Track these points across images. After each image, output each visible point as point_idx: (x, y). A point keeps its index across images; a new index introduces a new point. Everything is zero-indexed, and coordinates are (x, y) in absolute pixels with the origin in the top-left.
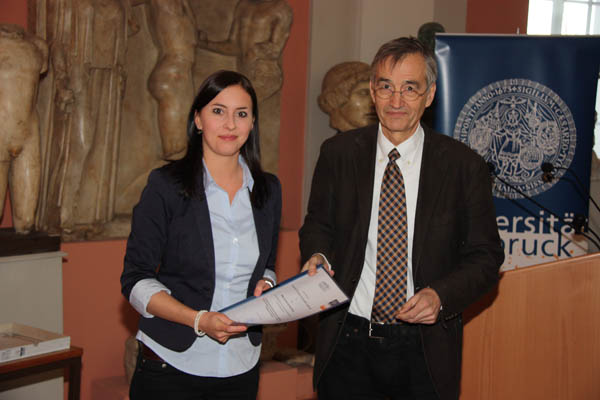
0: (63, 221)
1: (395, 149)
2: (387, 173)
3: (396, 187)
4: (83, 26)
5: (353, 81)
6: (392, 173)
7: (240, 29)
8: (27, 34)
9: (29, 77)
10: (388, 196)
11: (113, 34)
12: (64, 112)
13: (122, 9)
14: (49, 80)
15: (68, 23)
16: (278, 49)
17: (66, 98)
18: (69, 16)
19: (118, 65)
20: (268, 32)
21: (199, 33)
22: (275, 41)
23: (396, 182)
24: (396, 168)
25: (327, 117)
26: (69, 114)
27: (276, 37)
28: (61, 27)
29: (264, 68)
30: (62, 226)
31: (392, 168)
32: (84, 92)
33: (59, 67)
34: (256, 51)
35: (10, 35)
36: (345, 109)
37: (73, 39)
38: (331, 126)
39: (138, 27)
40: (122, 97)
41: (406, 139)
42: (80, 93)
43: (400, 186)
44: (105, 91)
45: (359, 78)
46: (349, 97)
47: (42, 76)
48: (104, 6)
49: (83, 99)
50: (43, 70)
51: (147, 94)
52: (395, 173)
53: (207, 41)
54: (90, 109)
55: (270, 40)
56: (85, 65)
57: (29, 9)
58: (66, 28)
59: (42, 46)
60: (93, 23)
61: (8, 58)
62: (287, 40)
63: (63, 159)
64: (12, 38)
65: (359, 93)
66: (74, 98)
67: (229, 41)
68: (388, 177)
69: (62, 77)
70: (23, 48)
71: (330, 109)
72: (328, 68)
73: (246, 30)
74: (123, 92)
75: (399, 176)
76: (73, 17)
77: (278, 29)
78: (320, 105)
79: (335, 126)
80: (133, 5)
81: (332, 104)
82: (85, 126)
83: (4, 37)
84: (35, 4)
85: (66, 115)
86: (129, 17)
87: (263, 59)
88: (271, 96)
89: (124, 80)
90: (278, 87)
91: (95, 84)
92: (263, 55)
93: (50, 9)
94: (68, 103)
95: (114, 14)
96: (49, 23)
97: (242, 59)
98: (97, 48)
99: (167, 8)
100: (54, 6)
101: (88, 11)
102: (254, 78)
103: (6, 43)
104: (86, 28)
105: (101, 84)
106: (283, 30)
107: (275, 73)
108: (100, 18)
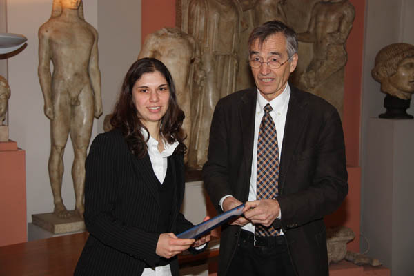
0: (198, 160)
1: (268, 104)
2: (263, 122)
3: (270, 132)
4: (212, 26)
7: (316, 24)
9: (185, 62)
10: (264, 139)
11: (231, 31)
12: (199, 86)
13: (237, 14)
15: (203, 24)
16: (345, 37)
17: (201, 76)
18: (203, 20)
19: (234, 52)
20: (337, 25)
22: (342, 31)
23: (269, 128)
24: (270, 118)
26: (202, 87)
27: (343, 28)
28: (197, 28)
29: (334, 51)
30: (198, 163)
31: (266, 118)
32: (212, 71)
34: (328, 38)
35: (173, 34)
37: (205, 36)
38: (382, 91)
39: (248, 26)
40: (237, 75)
41: (277, 96)
42: (209, 73)
43: (273, 132)
44: (225, 71)
45: (405, 55)
46: (397, 69)
48: (226, 12)
49: (211, 76)
50: (193, 58)
52: (269, 122)
54: (216, 82)
55: (339, 30)
56: (213, 53)
57: (177, 17)
58: (201, 28)
60: (219, 24)
61: (172, 50)
62: (351, 29)
63: (198, 117)
64: (175, 36)
65: (405, 66)
66: (206, 76)
67: (308, 32)
68: (264, 125)
69: (198, 62)
70: (181, 43)
71: (381, 79)
73: (320, 24)
74: (237, 71)
75: (272, 124)
76: (206, 20)
77: (344, 22)
78: (373, 76)
79: (385, 91)
82: (213, 95)
83: (170, 36)
84: (181, 14)
85: (200, 88)
86: (241, 19)
87: (334, 44)
88: (338, 71)
89: (238, 63)
90: (344, 63)
91: (219, 65)
92: (333, 42)
93: (191, 16)
94: (202, 80)
95: (232, 17)
96: (190, 25)
97: (317, 45)
98: (221, 41)
99: (267, 11)
100: (193, 15)
101: (215, 16)
102: (327, 58)
103: (171, 40)
104: (214, 28)
105: (223, 66)
106: (348, 23)
107: (341, 54)
108: (223, 20)
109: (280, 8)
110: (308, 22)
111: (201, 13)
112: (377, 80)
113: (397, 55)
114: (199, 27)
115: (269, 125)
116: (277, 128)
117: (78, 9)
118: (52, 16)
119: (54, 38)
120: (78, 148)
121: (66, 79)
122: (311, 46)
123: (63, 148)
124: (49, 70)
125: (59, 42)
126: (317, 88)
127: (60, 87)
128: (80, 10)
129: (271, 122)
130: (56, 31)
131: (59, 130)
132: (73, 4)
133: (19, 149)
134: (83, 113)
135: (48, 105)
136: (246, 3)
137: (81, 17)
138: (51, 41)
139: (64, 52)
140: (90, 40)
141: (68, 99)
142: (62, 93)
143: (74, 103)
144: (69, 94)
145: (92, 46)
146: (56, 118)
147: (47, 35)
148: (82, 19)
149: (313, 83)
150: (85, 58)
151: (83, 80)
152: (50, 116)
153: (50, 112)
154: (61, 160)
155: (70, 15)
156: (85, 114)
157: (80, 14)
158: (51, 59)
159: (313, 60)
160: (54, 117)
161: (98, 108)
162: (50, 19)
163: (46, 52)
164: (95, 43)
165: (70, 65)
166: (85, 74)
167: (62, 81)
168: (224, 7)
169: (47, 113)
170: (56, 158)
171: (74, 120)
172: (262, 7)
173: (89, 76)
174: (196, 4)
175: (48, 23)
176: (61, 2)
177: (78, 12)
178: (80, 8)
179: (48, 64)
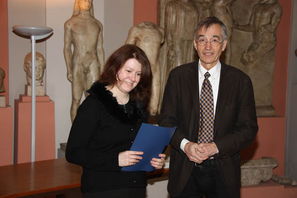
1: (208, 72)
2: (204, 84)
3: (208, 91)
4: (180, 21)
6: (206, 84)
7: (255, 19)
9: (156, 45)
10: (204, 95)
11: (194, 24)
12: (171, 61)
13: (198, 12)
14: (165, 46)
15: (174, 20)
16: (274, 28)
17: (172, 54)
18: (174, 17)
20: (269, 19)
21: (234, 21)
22: (272, 24)
23: (208, 88)
24: (208, 81)
27: (273, 22)
28: (170, 22)
29: (267, 37)
31: (206, 82)
32: (180, 51)
33: (169, 40)
34: (263, 29)
35: (149, 27)
37: (176, 27)
41: (213, 67)
42: (178, 52)
43: (210, 91)
44: (189, 50)
47: (162, 45)
48: (190, 11)
49: (179, 54)
50: (162, 42)
53: (238, 25)
55: (270, 23)
56: (181, 39)
57: (157, 15)
58: (173, 22)
59: (162, 31)
60: (185, 20)
62: (279, 22)
64: (150, 28)
66: (175, 54)
67: (249, 25)
68: (204, 86)
69: (171, 44)
70: (154, 32)
73: (258, 19)
75: (210, 86)
76: (176, 17)
77: (274, 17)
84: (160, 12)
85: (172, 62)
86: (201, 15)
87: (266, 33)
88: (270, 51)
90: (274, 46)
91: (185, 48)
92: (266, 31)
93: (166, 14)
94: (173, 57)
95: (194, 15)
96: (166, 20)
97: (255, 33)
98: (187, 31)
99: (219, 10)
100: (168, 13)
101: (183, 14)
102: (262, 42)
103: (147, 30)
104: (182, 22)
105: (188, 47)
106: (277, 18)
107: (272, 39)
108: (188, 17)
109: (228, 8)
110: (249, 18)
111: (173, 12)
114: (172, 21)
115: (208, 86)
116: (213, 88)
117: (89, 10)
118: (73, 15)
119: (73, 29)
121: (81, 56)
122: (251, 34)
123: (80, 101)
124: (71, 50)
125: (77, 32)
126: (255, 62)
127: (77, 61)
128: (91, 11)
129: (209, 84)
130: (75, 25)
131: (77, 89)
132: (86, 7)
133: (51, 100)
134: (92, 78)
135: (69, 73)
136: (205, 5)
138: (72, 31)
139: (80, 38)
140: (97, 30)
141: (83, 69)
142: (79, 65)
143: (86, 71)
144: (83, 66)
145: (98, 34)
146: (75, 81)
147: (69, 27)
148: (92, 17)
149: (252, 59)
150: (93, 41)
151: (92, 56)
152: (71, 80)
155: (84, 14)
157: (91, 14)
158: (72, 43)
159: (252, 44)
160: (73, 81)
162: (72, 17)
163: (69, 39)
164: (101, 33)
165: (84, 47)
166: (94, 52)
167: (78, 57)
168: (188, 8)
169: (69, 78)
170: (75, 107)
171: (86, 83)
172: (216, 8)
173: (96, 54)
174: (170, 6)
175: (70, 19)
176: (79, 6)
177: (90, 12)
178: (91, 9)
179: (70, 46)
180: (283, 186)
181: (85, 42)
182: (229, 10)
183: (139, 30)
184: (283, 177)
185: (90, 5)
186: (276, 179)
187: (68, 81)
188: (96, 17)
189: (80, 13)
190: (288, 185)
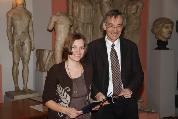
1: (113, 44)
4: (82, 11)
5: (163, 24)
7: (127, 9)
8: (67, 14)
9: (68, 27)
11: (90, 13)
13: (93, 6)
15: (78, 11)
16: (139, 15)
17: (77, 32)
18: (78, 9)
19: (91, 22)
20: (136, 10)
22: (138, 12)
25: (154, 35)
27: (138, 11)
29: (135, 21)
32: (82, 30)
33: (75, 24)
34: (132, 16)
35: (63, 15)
36: (161, 33)
37: (79, 15)
38: (156, 38)
39: (97, 11)
40: (93, 32)
42: (81, 31)
44: (88, 30)
45: (165, 22)
46: (162, 29)
48: (88, 5)
51: (100, 30)
54: (84, 35)
55: (136, 12)
56: (82, 22)
57: (67, 7)
59: (71, 18)
60: (85, 10)
62: (142, 12)
64: (64, 16)
65: (165, 27)
66: (79, 32)
67: (124, 13)
69: (76, 26)
70: (66, 18)
71: (155, 33)
72: (155, 20)
73: (129, 10)
74: (93, 30)
77: (139, 9)
78: (152, 32)
80: (95, 5)
81: (156, 31)
83: (62, 16)
84: (69, 6)
86: (94, 8)
88: (137, 29)
89: (93, 26)
90: (139, 26)
91: (85, 28)
92: (134, 17)
93: (73, 7)
95: (90, 7)
96: (72, 11)
97: (128, 19)
98: (86, 17)
99: (105, 5)
100: (74, 6)
101: (83, 7)
102: (132, 24)
103: (62, 17)
104: (82, 12)
105: (87, 28)
106: (140, 9)
107: (138, 22)
108: (87, 9)
109: (111, 3)
111: (77, 6)
112: (154, 33)
113: (162, 22)
114: (76, 11)
117: (23, 4)
118: (12, 8)
119: (13, 17)
120: (24, 63)
121: (19, 34)
123: (18, 64)
125: (15, 18)
126: (128, 37)
127: (16, 38)
130: (14, 14)
131: (16, 56)
132: (21, 3)
134: (26, 49)
135: (11, 46)
136: (97, 1)
137: (25, 8)
138: (12, 18)
139: (18, 23)
141: (20, 43)
142: (17, 40)
143: (22, 44)
144: (20, 41)
146: (15, 51)
147: (10, 16)
148: (25, 9)
149: (126, 35)
150: (27, 25)
151: (26, 34)
152: (12, 50)
153: (12, 49)
154: (17, 69)
155: (20, 7)
156: (27, 49)
157: (24, 7)
158: (12, 26)
159: (126, 25)
160: (14, 51)
161: (33, 46)
162: (11, 9)
163: (10, 23)
164: (31, 19)
165: (20, 28)
166: (27, 32)
167: (17, 35)
168: (86, 3)
169: (11, 49)
170: (15, 68)
171: (22, 52)
172: (103, 3)
173: (28, 33)
174: (75, 2)
175: (10, 10)
176: (16, 2)
177: (23, 6)
178: (24, 4)
179: (11, 28)
180: (147, 113)
181: (21, 25)
182: (112, 5)
183: (57, 17)
184: (146, 107)
185: (24, 1)
186: (142, 109)
187: (10, 51)
188: (28, 9)
189: (17, 6)
190: (149, 112)
